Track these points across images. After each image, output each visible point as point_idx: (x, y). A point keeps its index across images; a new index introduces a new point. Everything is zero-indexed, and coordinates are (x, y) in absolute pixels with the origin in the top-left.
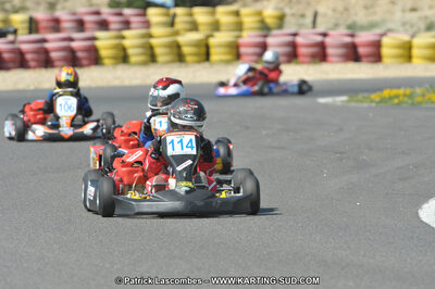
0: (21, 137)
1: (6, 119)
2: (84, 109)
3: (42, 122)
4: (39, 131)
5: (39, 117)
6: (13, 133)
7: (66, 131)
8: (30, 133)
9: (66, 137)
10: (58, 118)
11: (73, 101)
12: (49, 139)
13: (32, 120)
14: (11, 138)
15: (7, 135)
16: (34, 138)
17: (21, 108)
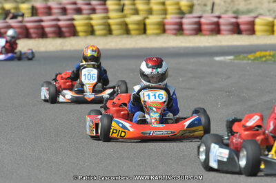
0: (53, 99)
1: (42, 86)
2: (103, 79)
3: (70, 88)
4: (68, 95)
5: (68, 84)
6: (48, 97)
7: (89, 95)
8: (61, 96)
9: (89, 100)
10: (82, 85)
11: (95, 72)
12: (75, 101)
13: (63, 86)
14: (46, 101)
15: (43, 98)
16: (64, 100)
17: (54, 77)
